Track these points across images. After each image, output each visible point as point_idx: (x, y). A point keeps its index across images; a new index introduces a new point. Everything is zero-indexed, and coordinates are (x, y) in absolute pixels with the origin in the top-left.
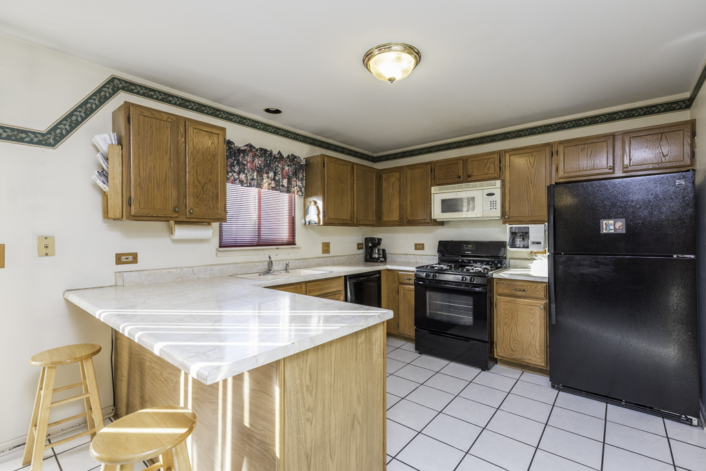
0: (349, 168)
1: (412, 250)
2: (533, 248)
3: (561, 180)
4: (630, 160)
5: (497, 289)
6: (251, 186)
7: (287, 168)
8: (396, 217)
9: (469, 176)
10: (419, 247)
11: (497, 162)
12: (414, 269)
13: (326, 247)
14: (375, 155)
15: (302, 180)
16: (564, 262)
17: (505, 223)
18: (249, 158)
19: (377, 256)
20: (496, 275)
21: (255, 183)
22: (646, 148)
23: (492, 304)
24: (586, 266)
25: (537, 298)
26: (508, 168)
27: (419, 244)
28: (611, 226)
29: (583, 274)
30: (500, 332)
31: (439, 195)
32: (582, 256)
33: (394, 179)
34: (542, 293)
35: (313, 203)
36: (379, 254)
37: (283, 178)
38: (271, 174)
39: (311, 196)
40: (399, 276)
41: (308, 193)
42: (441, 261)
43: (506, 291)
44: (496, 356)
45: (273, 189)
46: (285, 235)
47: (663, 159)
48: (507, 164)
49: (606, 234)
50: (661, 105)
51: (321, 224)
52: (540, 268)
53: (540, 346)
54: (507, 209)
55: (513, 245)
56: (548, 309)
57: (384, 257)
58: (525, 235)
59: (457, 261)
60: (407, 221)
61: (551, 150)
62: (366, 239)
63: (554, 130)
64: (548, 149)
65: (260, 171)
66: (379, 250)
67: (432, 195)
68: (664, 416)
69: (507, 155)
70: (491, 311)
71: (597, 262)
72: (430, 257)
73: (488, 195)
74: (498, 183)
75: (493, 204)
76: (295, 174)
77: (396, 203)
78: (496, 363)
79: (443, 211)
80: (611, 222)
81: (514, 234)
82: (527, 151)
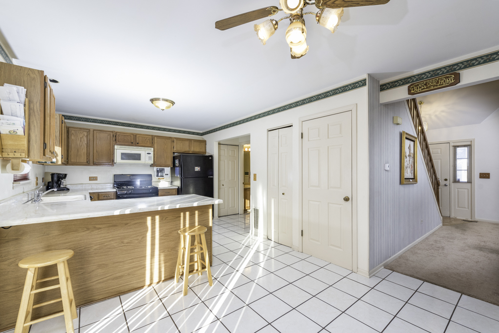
1: (88, 181)
3: (175, 152)
8: (83, 160)
9: (138, 143)
10: (93, 179)
11: (151, 140)
13: (37, 181)
17: (154, 166)
19: (63, 186)
31: (119, 150)
33: (82, 136)
40: (99, 196)
43: (162, 194)
48: (156, 142)
54: (155, 160)
55: (157, 175)
61: (171, 140)
63: (172, 132)
67: (115, 150)
69: (156, 138)
73: (147, 153)
74: (152, 149)
75: (150, 158)
77: (84, 151)
79: (121, 159)
81: (158, 171)
82: (164, 138)
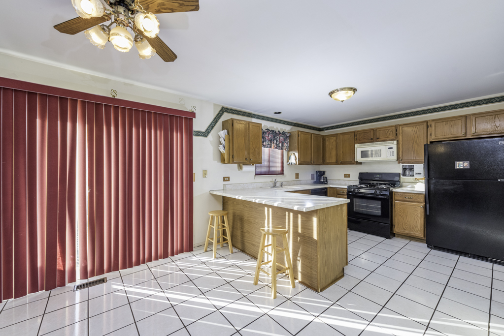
0: (310, 136)
1: (342, 177)
2: (416, 176)
3: (433, 141)
4: (476, 129)
5: (396, 197)
6: (267, 147)
7: (281, 138)
8: (334, 160)
9: (378, 139)
10: (347, 176)
11: (394, 131)
12: (346, 187)
13: (297, 176)
14: (320, 127)
15: (287, 143)
16: (434, 183)
17: (399, 163)
18: (267, 135)
19: (322, 180)
20: (394, 190)
21: (269, 146)
22: (486, 122)
23: (392, 205)
24: (447, 185)
25: (419, 202)
26: (401, 134)
27: (347, 175)
28: (461, 165)
29: (445, 189)
30: (396, 220)
31: (359, 149)
32: (444, 180)
33: (333, 140)
34: (421, 199)
35: (293, 154)
36: (324, 180)
37: (280, 143)
38: (275, 142)
39: (291, 150)
40: (337, 191)
41: (290, 149)
42: (360, 183)
43: (400, 198)
44: (394, 232)
45: (276, 148)
46: (279, 169)
47: (496, 129)
48: (401, 132)
49: (458, 169)
50: (498, 98)
51: (297, 164)
52: (420, 187)
53: (421, 227)
54: (401, 156)
55: (404, 175)
56: (425, 207)
57: (326, 181)
58: (411, 169)
59: (369, 184)
60: (340, 162)
61: (427, 124)
62: (316, 172)
63: (429, 113)
64: (425, 124)
65: (270, 140)
66: (324, 177)
67: (356, 149)
68: (493, 262)
69: (401, 127)
70: (391, 209)
71: (453, 183)
72: (354, 181)
73: (389, 148)
74: (395, 142)
75: (392, 153)
76: (285, 140)
77: (334, 153)
78: (395, 236)
79: (362, 157)
80: (461, 163)
81: (404, 169)
82: (413, 125)
